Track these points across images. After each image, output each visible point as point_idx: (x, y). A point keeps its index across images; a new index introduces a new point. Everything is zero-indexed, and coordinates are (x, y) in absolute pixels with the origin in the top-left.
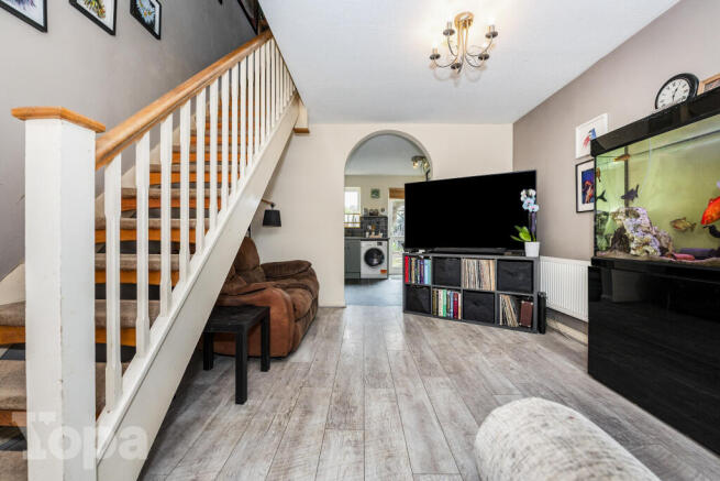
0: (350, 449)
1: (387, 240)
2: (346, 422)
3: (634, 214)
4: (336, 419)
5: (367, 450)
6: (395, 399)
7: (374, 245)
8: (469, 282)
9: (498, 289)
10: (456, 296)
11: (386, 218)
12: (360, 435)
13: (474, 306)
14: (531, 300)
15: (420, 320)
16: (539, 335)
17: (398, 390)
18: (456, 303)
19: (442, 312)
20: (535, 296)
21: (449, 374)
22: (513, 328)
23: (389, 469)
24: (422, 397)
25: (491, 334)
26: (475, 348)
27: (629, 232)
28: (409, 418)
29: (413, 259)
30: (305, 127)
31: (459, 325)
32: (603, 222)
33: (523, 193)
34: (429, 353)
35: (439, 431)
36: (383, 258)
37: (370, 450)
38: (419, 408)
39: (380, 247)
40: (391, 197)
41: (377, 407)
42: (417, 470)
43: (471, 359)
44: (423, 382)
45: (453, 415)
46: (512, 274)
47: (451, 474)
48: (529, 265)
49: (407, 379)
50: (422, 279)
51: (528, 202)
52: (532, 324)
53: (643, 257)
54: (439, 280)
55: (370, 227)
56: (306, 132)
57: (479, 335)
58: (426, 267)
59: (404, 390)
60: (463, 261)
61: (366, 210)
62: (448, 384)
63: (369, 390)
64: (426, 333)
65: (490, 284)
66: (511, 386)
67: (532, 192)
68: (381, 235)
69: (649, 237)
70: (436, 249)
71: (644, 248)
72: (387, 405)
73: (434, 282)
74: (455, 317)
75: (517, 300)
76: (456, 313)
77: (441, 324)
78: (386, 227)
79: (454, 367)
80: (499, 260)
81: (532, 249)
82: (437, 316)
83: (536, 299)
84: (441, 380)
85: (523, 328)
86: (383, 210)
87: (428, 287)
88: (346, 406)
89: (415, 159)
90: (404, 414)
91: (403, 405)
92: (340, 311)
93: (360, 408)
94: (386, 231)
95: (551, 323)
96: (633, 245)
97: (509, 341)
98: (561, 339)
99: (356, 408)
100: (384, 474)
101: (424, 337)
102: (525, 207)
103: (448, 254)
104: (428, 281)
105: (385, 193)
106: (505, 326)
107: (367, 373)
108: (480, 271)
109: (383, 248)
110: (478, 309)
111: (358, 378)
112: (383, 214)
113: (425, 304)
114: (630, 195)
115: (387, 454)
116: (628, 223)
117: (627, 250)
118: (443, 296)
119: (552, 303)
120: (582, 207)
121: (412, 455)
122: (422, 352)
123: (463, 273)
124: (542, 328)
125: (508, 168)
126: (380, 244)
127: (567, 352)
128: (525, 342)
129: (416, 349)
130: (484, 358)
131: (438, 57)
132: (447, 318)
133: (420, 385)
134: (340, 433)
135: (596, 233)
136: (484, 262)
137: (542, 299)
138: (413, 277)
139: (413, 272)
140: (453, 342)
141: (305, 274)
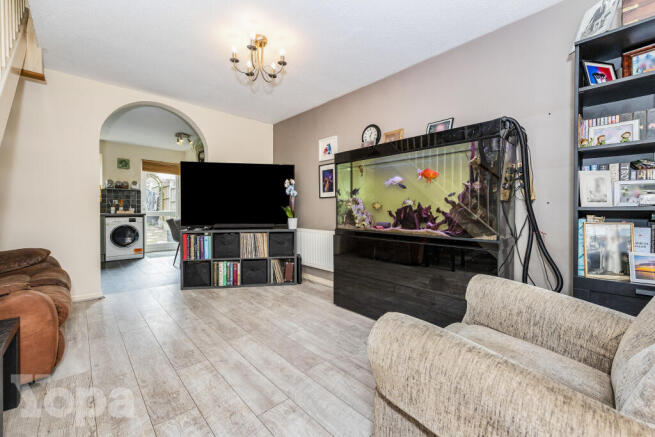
0: (192, 428)
1: (142, 216)
2: (174, 409)
3: (356, 202)
4: (161, 412)
5: (209, 420)
6: (212, 369)
7: (125, 221)
8: (247, 252)
9: (270, 255)
10: (235, 266)
11: (139, 192)
12: (195, 413)
13: (250, 272)
14: (292, 260)
15: (202, 293)
16: (298, 286)
17: (211, 360)
18: (235, 272)
19: (222, 282)
20: (295, 257)
21: (249, 332)
22: (281, 284)
23: (237, 424)
24: (236, 357)
25: (268, 292)
26: (260, 306)
27: (355, 213)
28: (234, 378)
29: (192, 237)
30: (38, 70)
31: (240, 291)
32: (340, 206)
33: (287, 181)
34: (224, 320)
35: (261, 377)
36: (137, 235)
37: (212, 419)
38: (238, 367)
39: (132, 224)
40: (144, 169)
41: (199, 382)
42: (259, 412)
43: (260, 315)
44: (231, 345)
45: (267, 362)
46: (279, 243)
47: (283, 402)
48: (290, 236)
49: (215, 348)
50: (202, 254)
51: (290, 187)
52: (293, 278)
53: (362, 228)
54: (217, 254)
55: (116, 202)
56: (40, 78)
57: (259, 295)
58: (206, 243)
59: (218, 359)
60: (242, 235)
61: (110, 181)
62: (251, 340)
63: (183, 371)
64: (214, 304)
65: (264, 253)
66: (295, 325)
67: (293, 181)
68: (132, 211)
69: (365, 216)
70: (216, 226)
71: (363, 223)
72: (208, 376)
73: (214, 256)
74: (235, 284)
75: (282, 262)
76: (235, 281)
77: (223, 293)
78: (139, 202)
79: (251, 324)
80: (270, 233)
81: (292, 223)
82: (218, 286)
83: (296, 260)
84: (245, 338)
85: (287, 282)
86: (135, 183)
87: (208, 262)
88: (165, 395)
89: (179, 135)
90: (228, 377)
91: (223, 370)
92: (97, 303)
93: (182, 390)
94: (139, 207)
95: (305, 276)
96: (357, 221)
97: (281, 294)
98: (311, 285)
99: (178, 393)
100: (234, 430)
101: (213, 308)
102: (287, 192)
103: (227, 230)
104: (208, 255)
105: (136, 163)
106: (275, 284)
107: (171, 356)
108: (255, 243)
109: (137, 225)
110: (254, 274)
111: (165, 366)
112: (134, 187)
113: (205, 278)
114: (354, 192)
115: (228, 415)
116: (354, 207)
117: (354, 224)
118: (223, 269)
119: (305, 261)
120: (323, 195)
121: (249, 404)
122: (218, 321)
123: (241, 246)
124: (299, 281)
125: (270, 161)
126: (134, 221)
127: (318, 293)
128: (292, 291)
129: (211, 320)
130: (270, 312)
131: (237, 61)
132: (227, 286)
133: (230, 349)
134: (173, 421)
135: (337, 214)
136: (259, 235)
137: (299, 259)
138: (192, 254)
139: (192, 249)
140: (241, 306)
141: (44, 265)
